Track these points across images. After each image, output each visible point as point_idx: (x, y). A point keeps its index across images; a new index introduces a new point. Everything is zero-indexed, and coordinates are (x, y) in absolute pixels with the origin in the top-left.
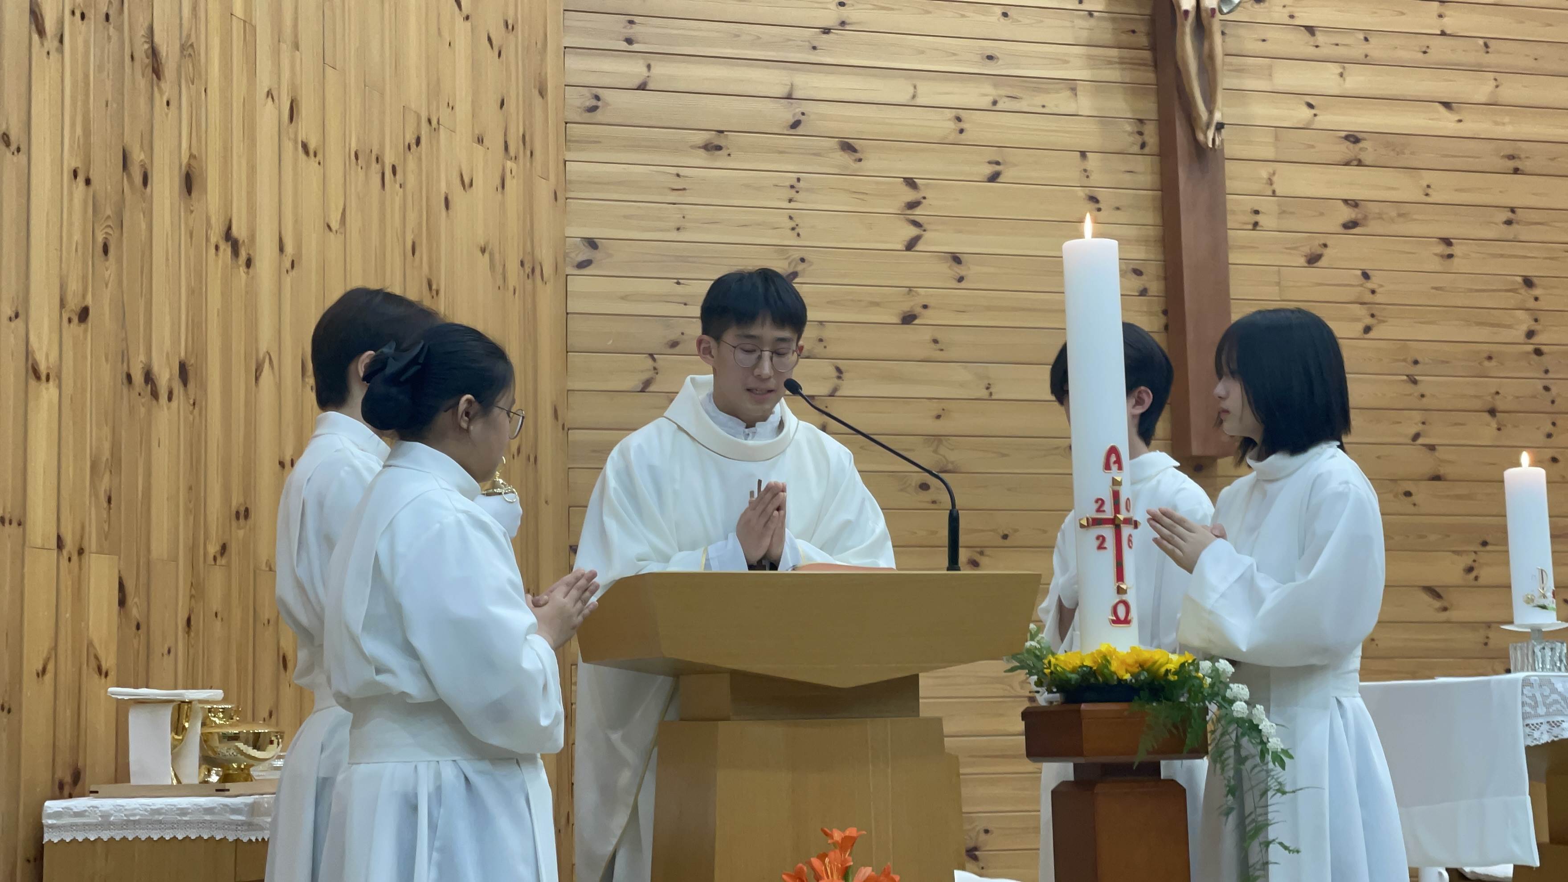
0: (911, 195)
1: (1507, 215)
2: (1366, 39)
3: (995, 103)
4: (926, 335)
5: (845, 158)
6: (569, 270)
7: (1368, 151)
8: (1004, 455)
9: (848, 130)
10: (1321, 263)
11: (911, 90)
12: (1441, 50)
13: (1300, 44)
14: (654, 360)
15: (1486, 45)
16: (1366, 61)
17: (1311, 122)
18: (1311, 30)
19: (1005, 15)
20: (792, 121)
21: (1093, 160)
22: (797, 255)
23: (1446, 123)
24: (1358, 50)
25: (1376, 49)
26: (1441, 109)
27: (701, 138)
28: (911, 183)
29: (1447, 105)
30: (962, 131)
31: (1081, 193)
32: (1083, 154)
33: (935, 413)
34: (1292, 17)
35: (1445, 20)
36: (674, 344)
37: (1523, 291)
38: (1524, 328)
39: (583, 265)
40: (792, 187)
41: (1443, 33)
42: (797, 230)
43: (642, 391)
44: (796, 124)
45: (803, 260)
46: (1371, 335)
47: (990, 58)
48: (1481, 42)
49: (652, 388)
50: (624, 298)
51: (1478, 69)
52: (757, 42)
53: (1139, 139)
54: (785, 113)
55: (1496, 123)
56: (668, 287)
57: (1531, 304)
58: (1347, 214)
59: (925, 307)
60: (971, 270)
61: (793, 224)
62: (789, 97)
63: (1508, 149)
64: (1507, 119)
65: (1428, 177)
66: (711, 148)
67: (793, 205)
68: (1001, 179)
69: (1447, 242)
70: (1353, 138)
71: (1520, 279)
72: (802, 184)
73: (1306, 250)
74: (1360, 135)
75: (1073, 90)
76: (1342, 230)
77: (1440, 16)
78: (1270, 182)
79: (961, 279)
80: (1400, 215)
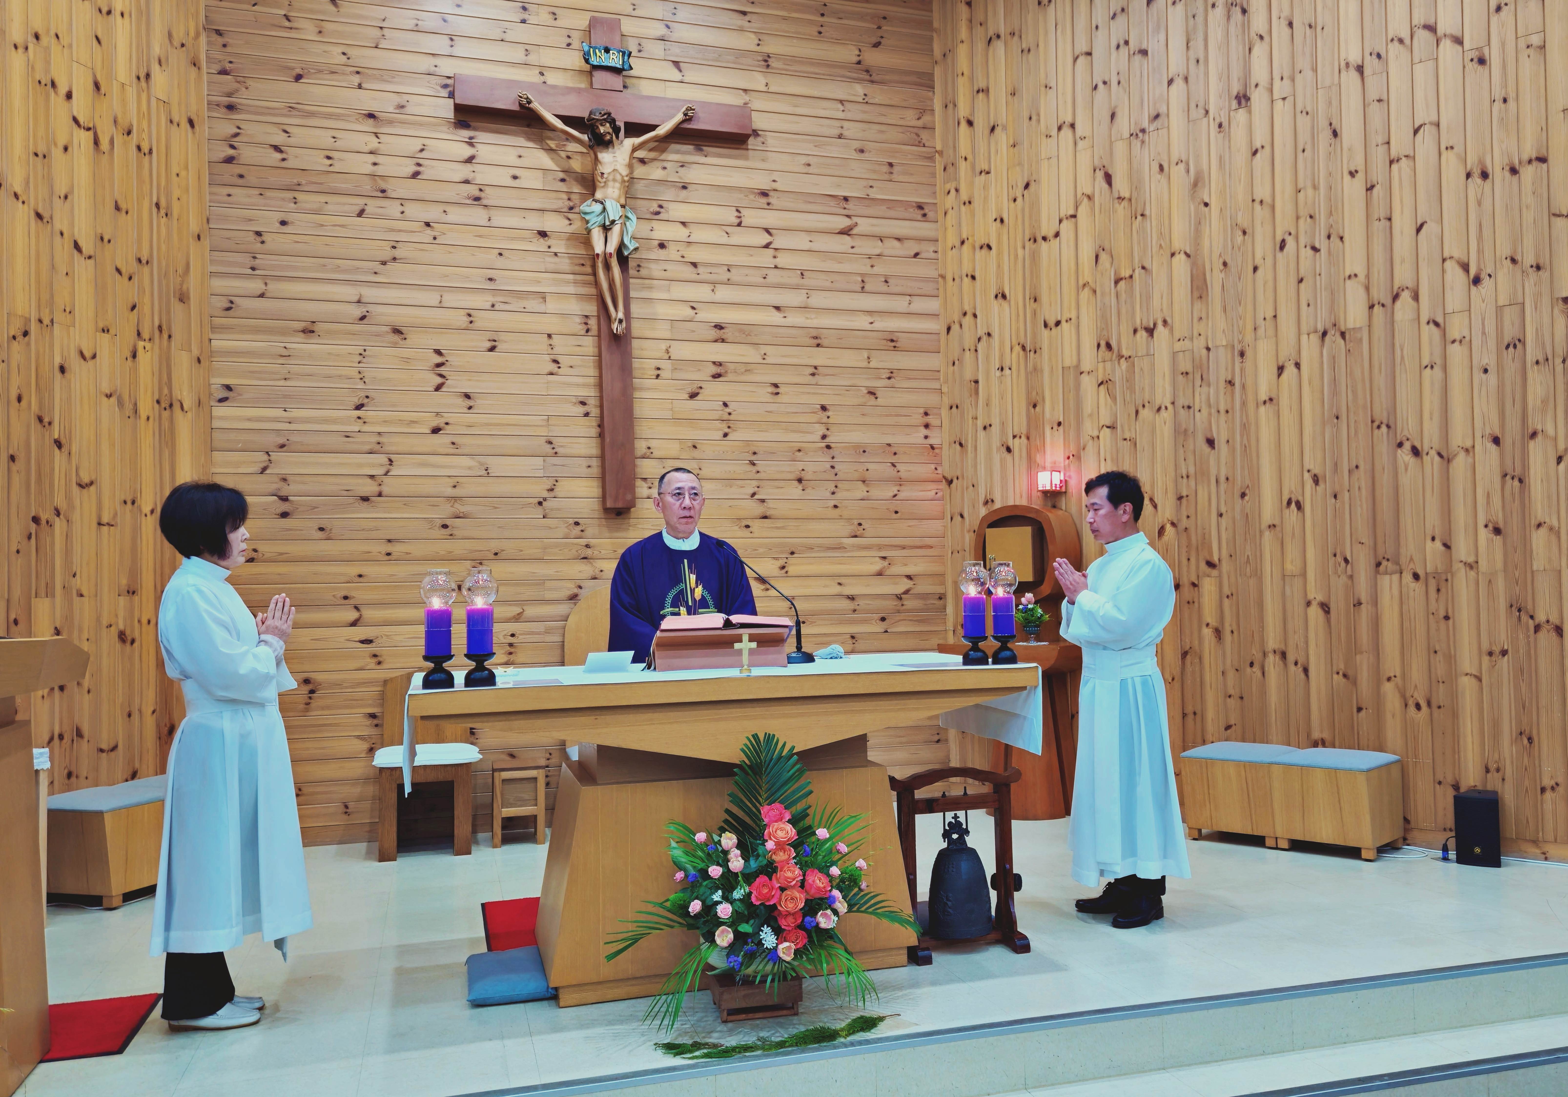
0: (439, 360)
1: (813, 370)
2: (729, 270)
3: (493, 306)
4: (447, 440)
5: (396, 338)
6: (212, 403)
7: (727, 334)
8: (496, 508)
9: (398, 322)
10: (699, 397)
11: (439, 298)
12: (774, 277)
13: (688, 272)
14: (269, 455)
15: (802, 274)
16: (729, 282)
17: (694, 317)
18: (695, 265)
19: (501, 254)
20: (360, 316)
21: (556, 340)
22: (363, 394)
23: (776, 318)
24: (724, 276)
25: (735, 275)
26: (774, 310)
27: (301, 325)
28: (438, 352)
29: (777, 308)
30: (471, 322)
31: (548, 358)
32: (549, 336)
33: (452, 484)
34: (683, 257)
35: (777, 260)
36: (282, 446)
37: (820, 413)
38: (821, 433)
39: (222, 400)
40: (361, 354)
41: (776, 267)
42: (365, 379)
43: (262, 473)
44: (363, 318)
45: (367, 397)
46: (728, 438)
47: (490, 279)
48: (799, 272)
49: (268, 472)
50: (249, 420)
51: (797, 288)
52: (338, 269)
53: (585, 327)
54: (358, 311)
55: (807, 318)
56: (279, 413)
57: (825, 420)
58: (714, 370)
59: (447, 424)
60: (478, 402)
61: (361, 376)
62: (359, 302)
63: (814, 333)
64: (813, 316)
65: (764, 349)
66: (308, 331)
67: (361, 365)
68: (497, 350)
69: (776, 386)
70: (719, 327)
71: (819, 407)
72: (366, 353)
73: (690, 390)
74: (723, 325)
75: (544, 298)
76: (711, 379)
77: (775, 257)
78: (668, 352)
79: (470, 408)
80: (746, 371)
